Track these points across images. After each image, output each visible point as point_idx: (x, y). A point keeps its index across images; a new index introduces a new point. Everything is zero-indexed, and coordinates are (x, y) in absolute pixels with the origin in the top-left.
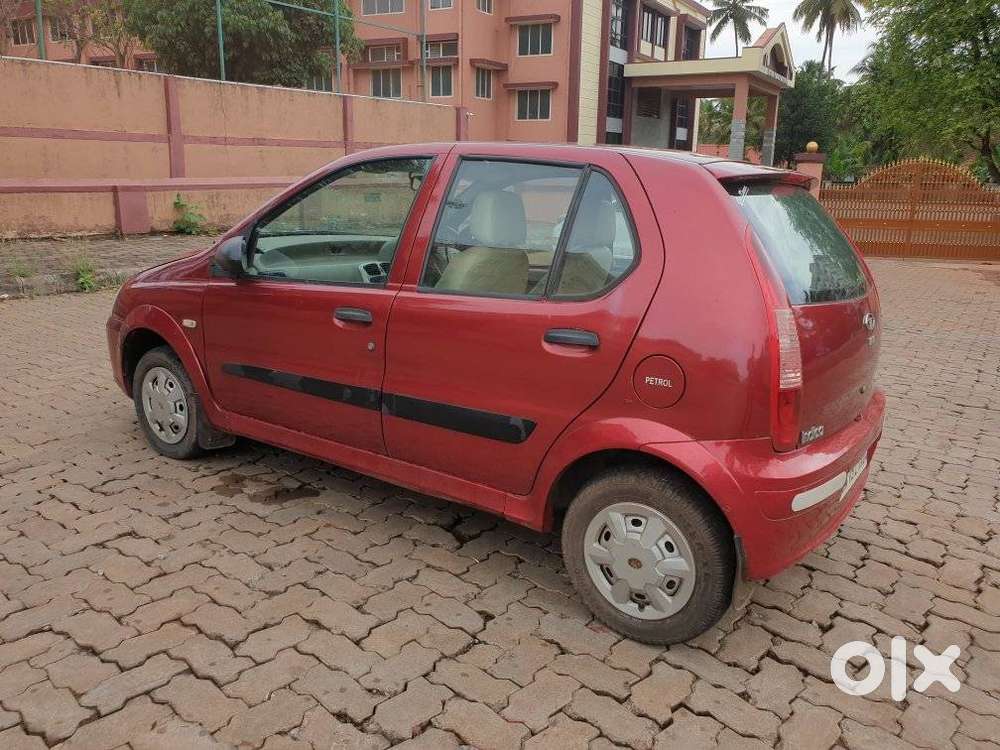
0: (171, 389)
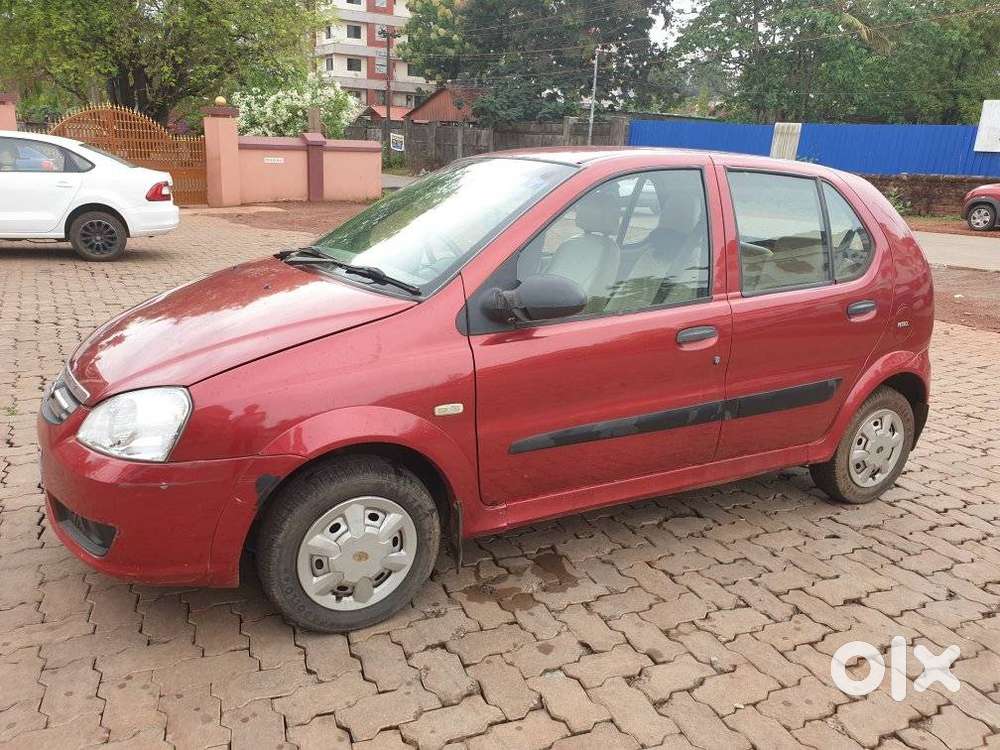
0: (377, 523)
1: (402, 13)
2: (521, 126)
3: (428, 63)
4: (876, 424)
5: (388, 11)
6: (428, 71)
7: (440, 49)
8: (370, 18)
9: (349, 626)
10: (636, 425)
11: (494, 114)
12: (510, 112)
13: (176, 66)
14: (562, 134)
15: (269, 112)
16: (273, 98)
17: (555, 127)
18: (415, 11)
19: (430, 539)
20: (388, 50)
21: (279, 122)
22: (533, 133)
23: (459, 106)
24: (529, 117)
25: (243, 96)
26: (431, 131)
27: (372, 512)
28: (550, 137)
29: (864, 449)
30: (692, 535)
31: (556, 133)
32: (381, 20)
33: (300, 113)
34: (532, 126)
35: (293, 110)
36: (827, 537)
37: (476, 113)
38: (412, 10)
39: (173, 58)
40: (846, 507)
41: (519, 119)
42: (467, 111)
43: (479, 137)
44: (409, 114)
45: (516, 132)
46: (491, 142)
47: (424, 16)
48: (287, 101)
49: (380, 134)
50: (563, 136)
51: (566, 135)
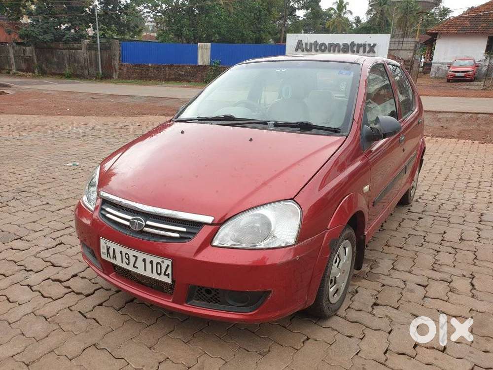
2: (53, 45)
11: (36, 38)
12: (45, 36)
17: (75, 46)
22: (62, 49)
23: (9, 33)
24: (58, 40)
28: (73, 51)
31: (77, 49)
34: (61, 46)
37: (21, 37)
41: (52, 41)
42: (15, 36)
43: (24, 51)
45: (51, 48)
46: (34, 55)
50: (82, 51)
51: (84, 50)
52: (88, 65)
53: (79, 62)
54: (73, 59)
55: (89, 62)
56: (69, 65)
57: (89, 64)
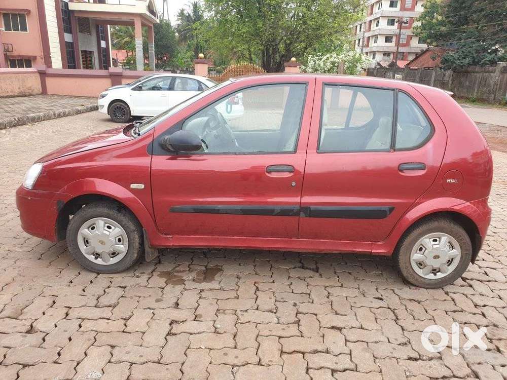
0: (110, 230)
1: (420, 9)
2: (470, 69)
3: (429, 37)
4: (435, 241)
5: (412, 9)
6: (429, 41)
7: (437, 28)
8: (401, 14)
9: (101, 271)
10: (241, 210)
11: (453, 62)
12: (463, 61)
13: (286, 44)
14: (495, 73)
15: (322, 64)
16: (325, 58)
17: (491, 69)
18: (426, 8)
19: (134, 243)
20: (400, 31)
21: (326, 69)
22: (477, 73)
23: (434, 59)
24: (475, 63)
25: (313, 57)
26: (418, 72)
27: (109, 225)
28: (487, 74)
29: (423, 254)
30: (299, 278)
31: (492, 72)
32: (407, 15)
33: (336, 65)
34: (477, 69)
35: (333, 63)
36: (374, 298)
37: (443, 62)
38: (425, 8)
39: (285, 41)
40: (411, 287)
41: (469, 65)
42: (438, 61)
43: (444, 75)
44: (408, 64)
45: (467, 72)
46: (451, 79)
47: (431, 10)
48: (332, 59)
49: (392, 75)
50: (495, 74)
51: (497, 73)
52: (496, 88)
53: (489, 85)
54: (484, 83)
55: (498, 86)
56: (479, 88)
57: (498, 88)
